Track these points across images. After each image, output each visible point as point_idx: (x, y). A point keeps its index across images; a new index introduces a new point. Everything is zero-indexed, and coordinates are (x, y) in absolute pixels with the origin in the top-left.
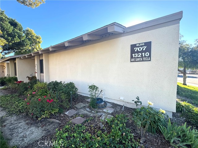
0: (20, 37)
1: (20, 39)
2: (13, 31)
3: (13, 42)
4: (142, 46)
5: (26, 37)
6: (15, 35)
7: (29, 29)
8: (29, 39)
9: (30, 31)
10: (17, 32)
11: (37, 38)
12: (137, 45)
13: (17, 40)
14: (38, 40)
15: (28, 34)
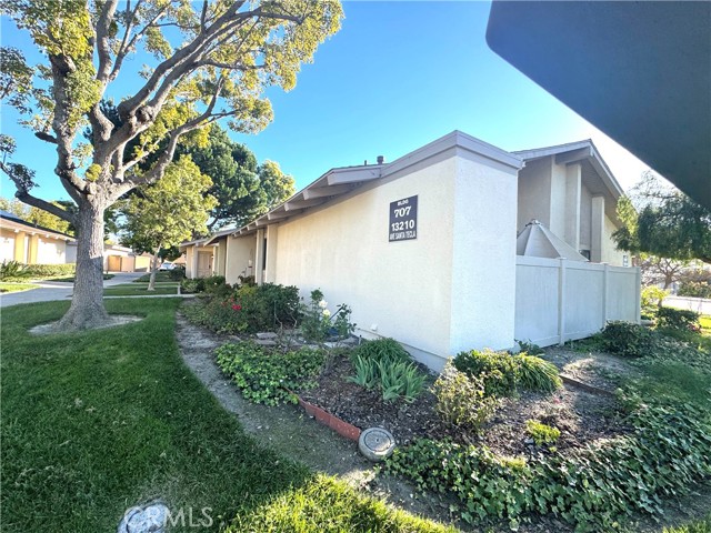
0: (248, 183)
1: (248, 189)
2: (237, 172)
3: (235, 198)
4: (404, 206)
5: (262, 183)
6: (240, 182)
7: (269, 161)
8: (267, 188)
9: (271, 166)
10: (243, 174)
11: (285, 182)
12: (399, 204)
13: (243, 193)
14: (285, 188)
15: (266, 174)
